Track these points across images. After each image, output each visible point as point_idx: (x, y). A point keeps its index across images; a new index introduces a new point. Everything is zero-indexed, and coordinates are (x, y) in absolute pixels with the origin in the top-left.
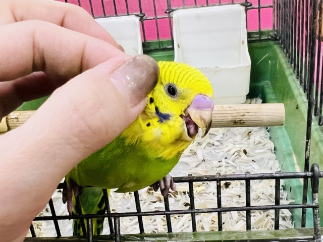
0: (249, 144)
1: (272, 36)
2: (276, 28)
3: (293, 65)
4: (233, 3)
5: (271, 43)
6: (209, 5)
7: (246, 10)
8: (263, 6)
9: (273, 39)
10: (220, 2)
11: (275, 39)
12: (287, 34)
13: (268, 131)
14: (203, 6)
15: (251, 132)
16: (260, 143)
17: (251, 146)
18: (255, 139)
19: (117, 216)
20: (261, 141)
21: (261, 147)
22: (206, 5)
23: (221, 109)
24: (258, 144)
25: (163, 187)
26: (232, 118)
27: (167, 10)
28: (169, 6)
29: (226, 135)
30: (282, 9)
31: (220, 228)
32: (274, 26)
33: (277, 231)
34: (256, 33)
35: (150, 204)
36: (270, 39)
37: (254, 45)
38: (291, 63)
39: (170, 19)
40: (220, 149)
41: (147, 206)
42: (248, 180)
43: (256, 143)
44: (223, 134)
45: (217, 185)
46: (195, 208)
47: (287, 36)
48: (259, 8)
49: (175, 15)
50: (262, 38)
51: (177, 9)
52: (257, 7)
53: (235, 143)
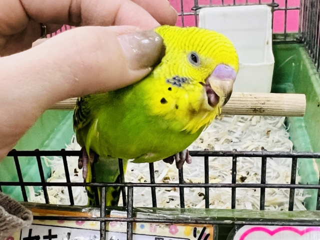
0: (267, 142)
1: (297, 39)
2: (302, 31)
3: (317, 64)
4: (260, 4)
5: (296, 45)
6: (236, 4)
7: (273, 11)
8: (290, 8)
9: (298, 41)
10: (247, 2)
11: (300, 41)
12: (313, 34)
13: (288, 131)
14: (229, 5)
15: (270, 131)
16: (279, 141)
17: (269, 144)
18: (274, 138)
19: (132, 186)
20: (281, 139)
21: (280, 146)
22: (232, 4)
23: (242, 96)
24: (277, 142)
25: (179, 159)
26: (252, 105)
27: (194, 7)
28: (196, 3)
29: (245, 133)
30: (309, 10)
31: (233, 206)
32: (300, 29)
33: (291, 212)
34: (281, 35)
35: (164, 193)
36: (295, 41)
37: (279, 46)
38: (315, 63)
39: (196, 15)
40: (238, 145)
41: (161, 194)
42: (264, 158)
43: (274, 142)
44: (242, 132)
45: (233, 162)
46: (210, 183)
47: (312, 36)
48: (286, 10)
49: (201, 12)
50: (287, 40)
51: (204, 7)
52: (284, 8)
53: (253, 140)
